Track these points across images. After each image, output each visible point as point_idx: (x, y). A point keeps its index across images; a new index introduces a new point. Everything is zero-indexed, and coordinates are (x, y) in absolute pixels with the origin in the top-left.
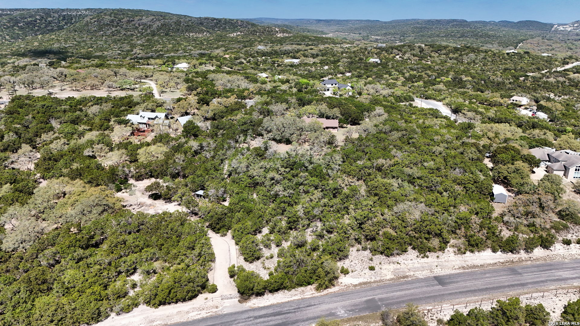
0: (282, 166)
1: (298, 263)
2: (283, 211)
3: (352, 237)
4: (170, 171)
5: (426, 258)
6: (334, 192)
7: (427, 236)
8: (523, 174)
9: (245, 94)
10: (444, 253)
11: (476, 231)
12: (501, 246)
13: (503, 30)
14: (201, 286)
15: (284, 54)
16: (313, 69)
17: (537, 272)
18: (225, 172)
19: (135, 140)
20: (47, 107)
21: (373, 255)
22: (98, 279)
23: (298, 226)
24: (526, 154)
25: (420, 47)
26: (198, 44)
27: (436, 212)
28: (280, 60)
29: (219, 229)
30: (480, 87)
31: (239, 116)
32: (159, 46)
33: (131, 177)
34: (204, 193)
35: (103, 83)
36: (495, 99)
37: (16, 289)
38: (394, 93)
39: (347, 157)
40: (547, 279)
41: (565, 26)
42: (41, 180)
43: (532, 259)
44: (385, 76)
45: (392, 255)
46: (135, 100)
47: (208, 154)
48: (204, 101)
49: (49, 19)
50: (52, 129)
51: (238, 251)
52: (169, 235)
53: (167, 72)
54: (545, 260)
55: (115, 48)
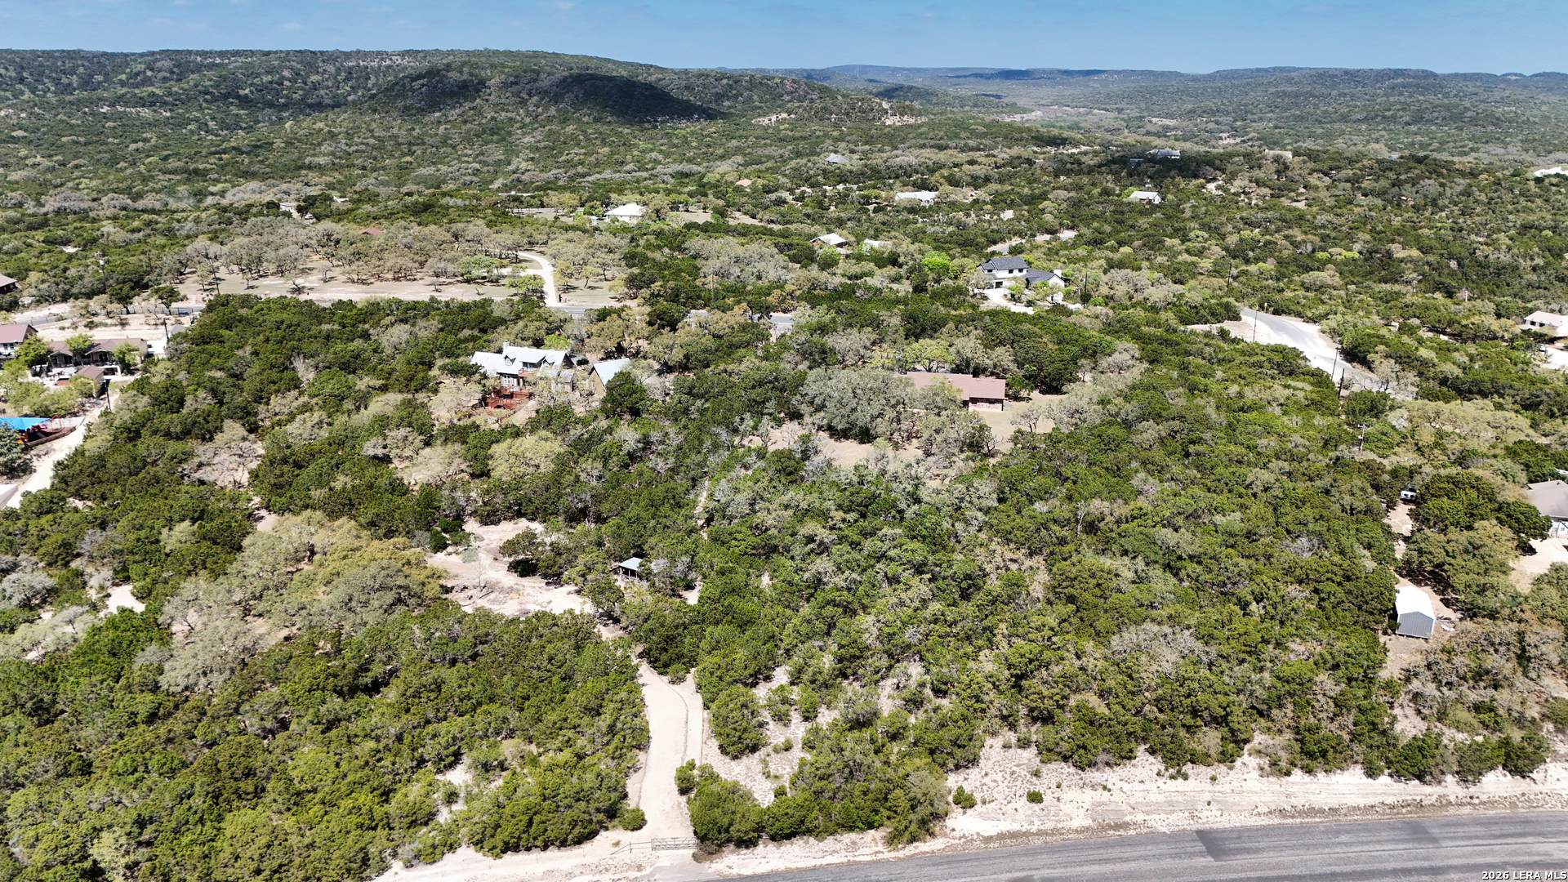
0: (839, 507)
1: (847, 770)
2: (829, 625)
3: (993, 711)
4: (563, 504)
5: (1180, 780)
6: (964, 585)
7: (1189, 720)
8: (1491, 561)
9: (772, 299)
10: (1231, 768)
11: (1323, 715)
12: (1391, 762)
13: (1543, 103)
14: (606, 811)
15: (897, 177)
16: (972, 220)
17: (1483, 838)
18: (699, 510)
19: (489, 419)
20: (289, 326)
21: (1042, 762)
22: (368, 776)
23: (861, 671)
24: (1510, 500)
25: (1277, 159)
26: (675, 146)
27: (1221, 656)
28: (883, 194)
29: (666, 665)
30: (1443, 279)
31: (748, 365)
32: (576, 150)
33: (474, 513)
34: (641, 565)
35: (422, 265)
36: (1476, 319)
37: (184, 787)
38: (1182, 295)
39: (1013, 488)
40: (1507, 859)
42: (263, 512)
43: (1476, 801)
44: (1169, 242)
45: (1092, 764)
46: (497, 313)
47: (660, 461)
48: (665, 321)
49: (314, 78)
50: (295, 383)
51: (707, 725)
52: (545, 674)
53: (585, 231)
54: (1513, 805)
55: (466, 155)
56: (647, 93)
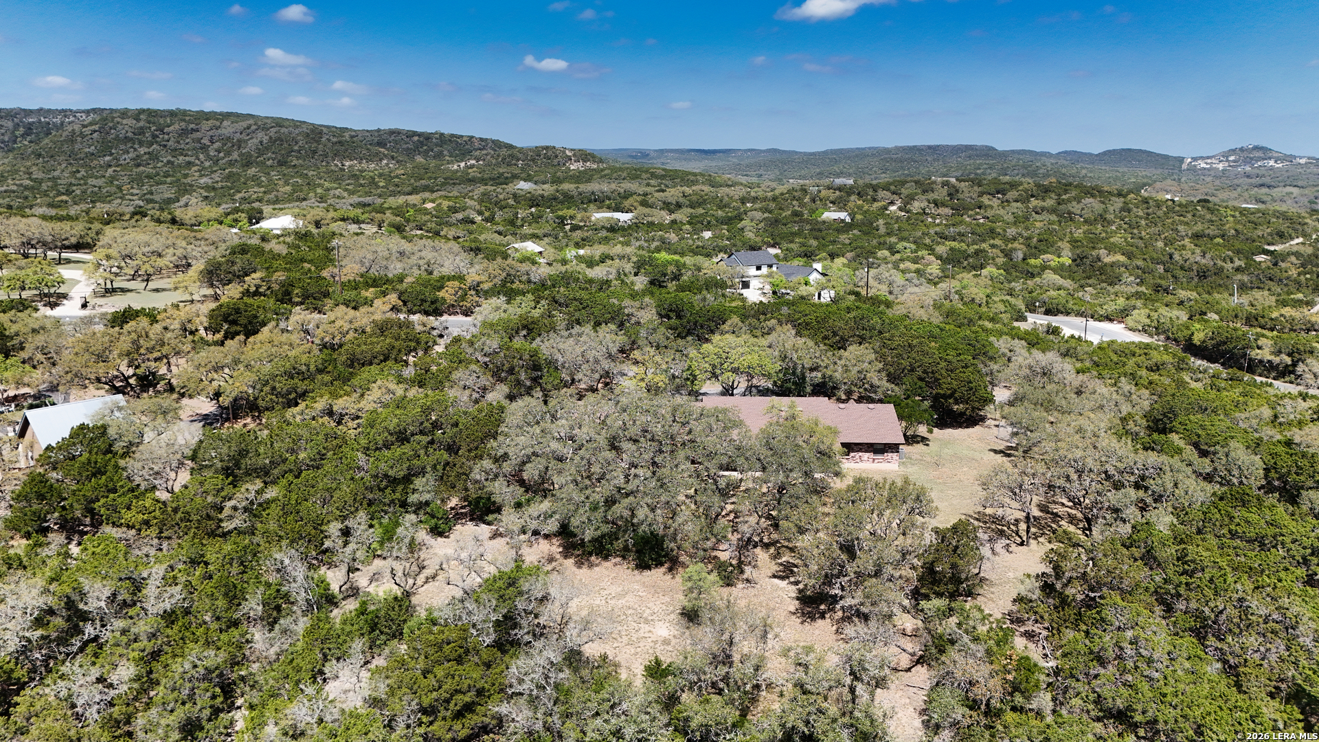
9: (447, 294)
15: (590, 201)
25: (945, 184)
26: (362, 185)
28: (579, 216)
32: (256, 189)
41: (1209, 161)
44: (880, 254)
55: (132, 195)
56: (335, 140)
